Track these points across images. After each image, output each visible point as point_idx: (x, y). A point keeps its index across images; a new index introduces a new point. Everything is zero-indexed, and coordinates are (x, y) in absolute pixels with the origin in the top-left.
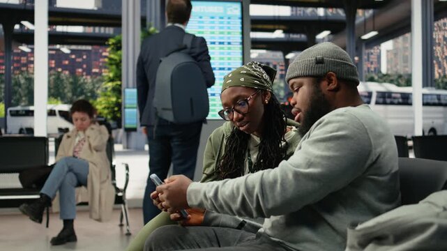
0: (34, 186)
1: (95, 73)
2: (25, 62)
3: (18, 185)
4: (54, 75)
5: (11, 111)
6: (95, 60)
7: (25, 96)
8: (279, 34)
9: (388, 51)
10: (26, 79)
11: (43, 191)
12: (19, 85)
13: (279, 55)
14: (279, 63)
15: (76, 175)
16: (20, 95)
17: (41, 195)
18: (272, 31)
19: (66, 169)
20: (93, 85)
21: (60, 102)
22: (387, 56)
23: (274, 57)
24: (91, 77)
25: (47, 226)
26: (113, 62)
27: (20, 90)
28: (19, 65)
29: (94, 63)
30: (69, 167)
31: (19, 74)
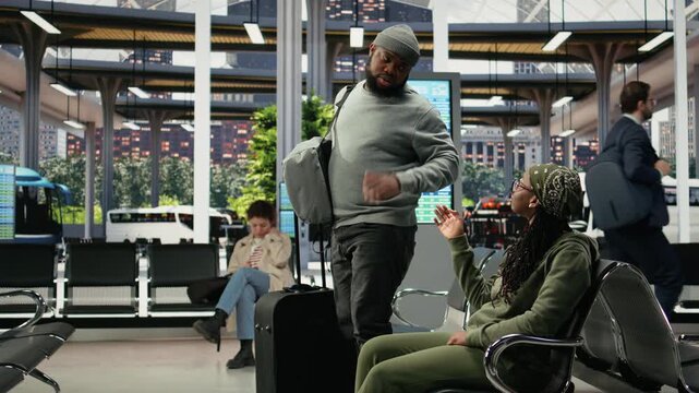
0: (206, 301)
1: (227, 160)
2: (127, 143)
3: (186, 300)
4: (169, 162)
5: (111, 215)
6: (228, 141)
7: (127, 194)
8: (496, 102)
9: (662, 124)
10: (128, 168)
11: (218, 306)
12: (118, 177)
13: (496, 131)
14: (496, 144)
15: (255, 287)
16: (120, 192)
17: (217, 310)
18: (488, 97)
19: (245, 281)
20: (224, 177)
21: (176, 202)
22: (661, 131)
23: (491, 133)
24: (221, 166)
25: (218, 350)
26: (261, 145)
27: (120, 185)
28: (118, 148)
29: (225, 144)
30: (248, 279)
31: (118, 161)
